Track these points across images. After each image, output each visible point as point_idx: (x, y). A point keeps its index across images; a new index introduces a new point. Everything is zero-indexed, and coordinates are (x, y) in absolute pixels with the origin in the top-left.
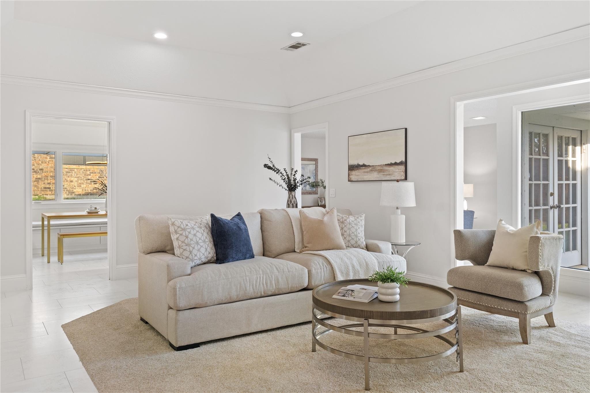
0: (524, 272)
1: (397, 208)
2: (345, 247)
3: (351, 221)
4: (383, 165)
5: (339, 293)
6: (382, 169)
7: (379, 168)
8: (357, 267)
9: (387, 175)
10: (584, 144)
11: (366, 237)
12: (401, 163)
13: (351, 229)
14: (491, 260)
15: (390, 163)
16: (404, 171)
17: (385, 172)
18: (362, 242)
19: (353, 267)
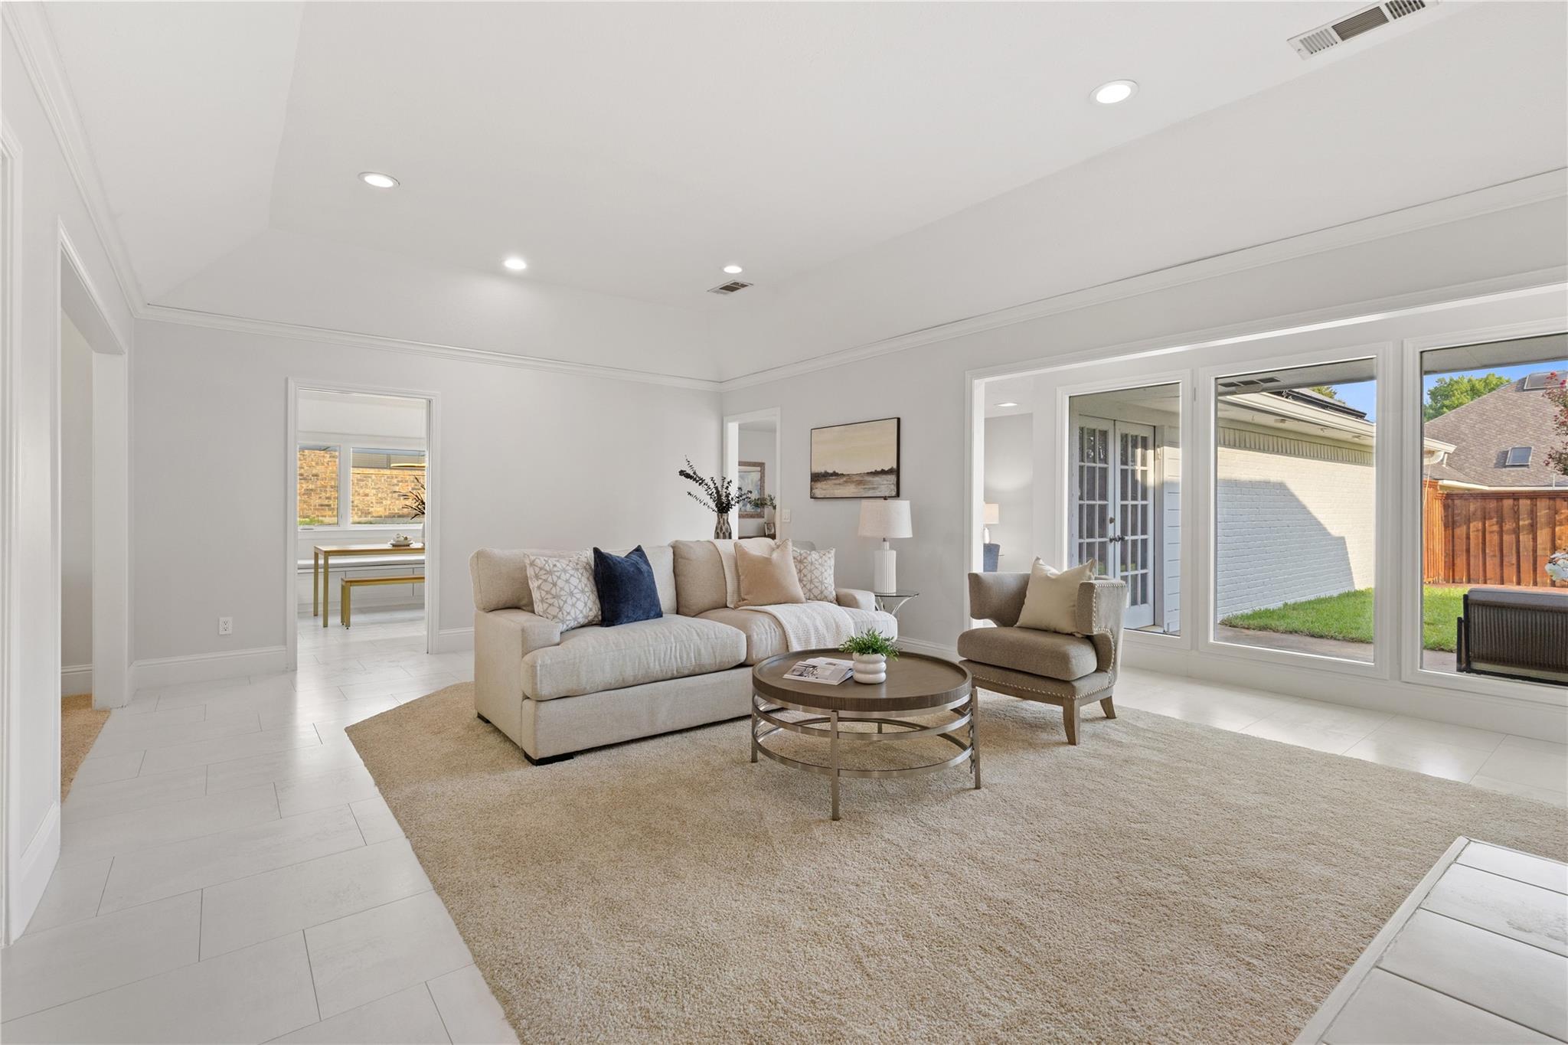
0: (1071, 637)
1: (884, 540)
2: (804, 600)
3: (813, 560)
4: (864, 473)
5: (794, 670)
7: (858, 478)
8: (822, 630)
9: (869, 488)
10: (1159, 447)
11: (838, 583)
12: (890, 472)
13: (814, 572)
14: (1025, 617)
15: (873, 471)
16: (895, 483)
18: (831, 593)
19: (817, 630)
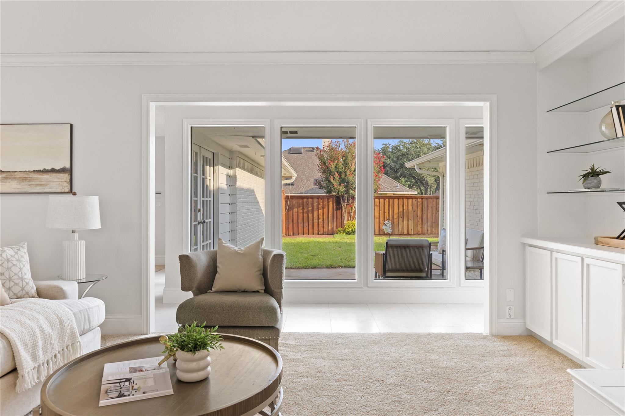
0: (257, 294)
1: (73, 232)
2: (9, 300)
3: (9, 257)
4: (29, 171)
5: (107, 392)
6: (26, 176)
7: (21, 175)
8: (48, 329)
9: (37, 185)
10: (216, 165)
12: (63, 170)
13: (13, 269)
14: (218, 285)
15: (42, 169)
16: (68, 180)
17: (33, 182)
18: (32, 288)
19: (42, 331)
